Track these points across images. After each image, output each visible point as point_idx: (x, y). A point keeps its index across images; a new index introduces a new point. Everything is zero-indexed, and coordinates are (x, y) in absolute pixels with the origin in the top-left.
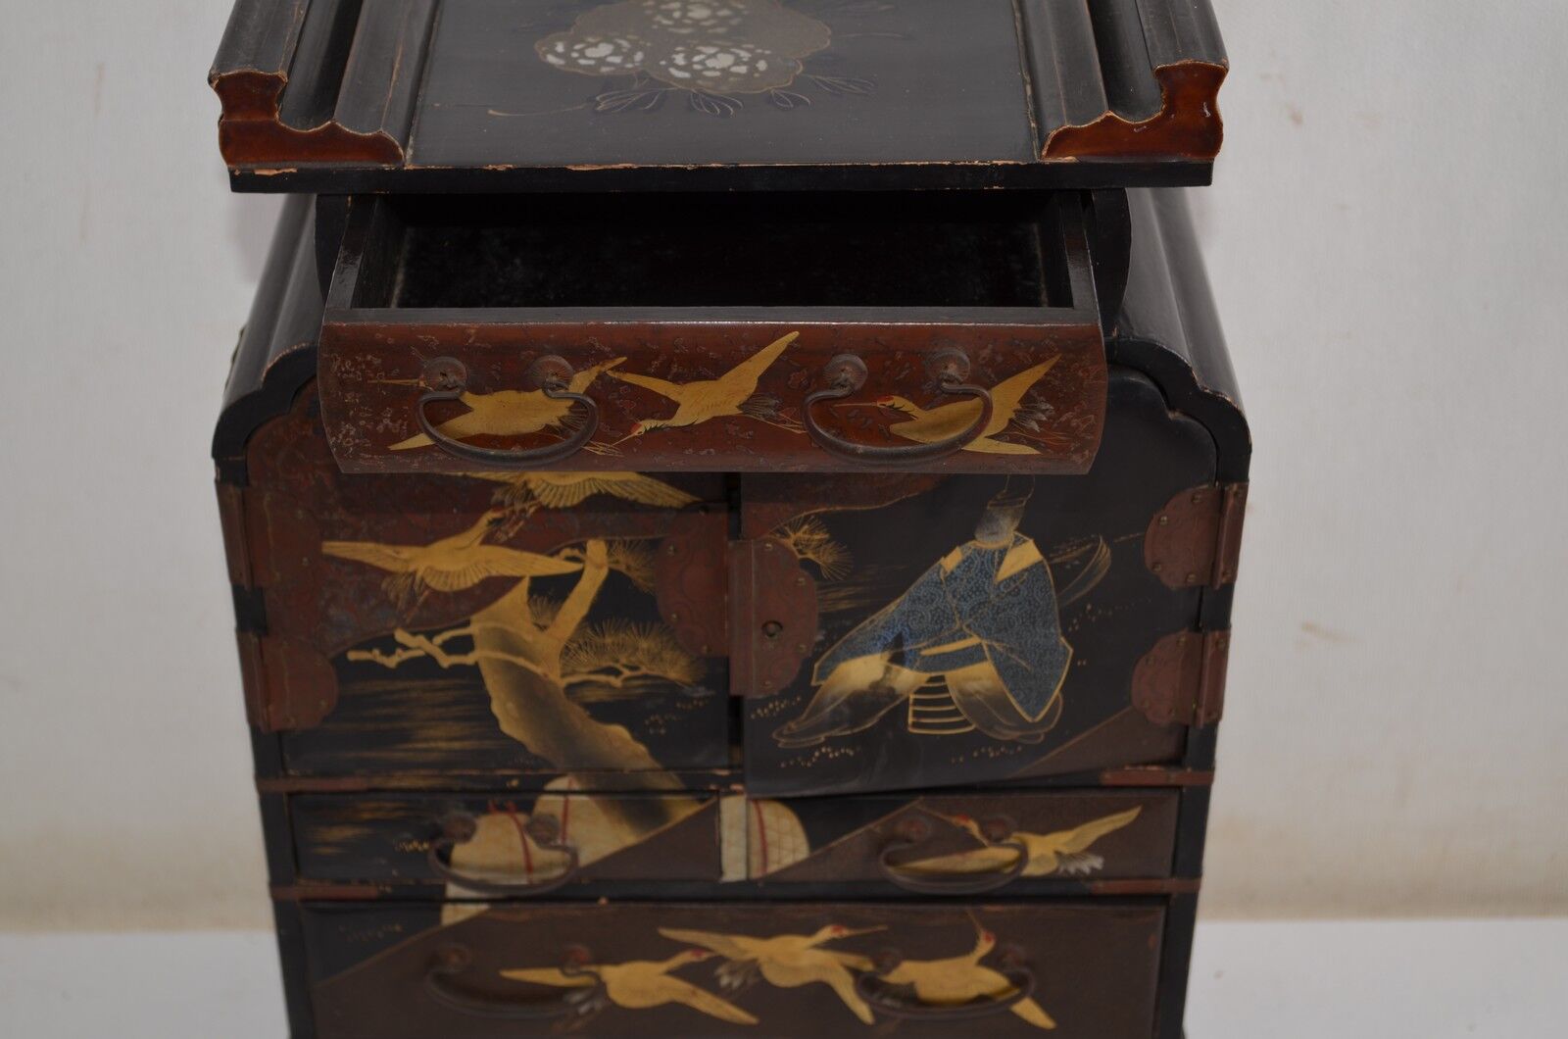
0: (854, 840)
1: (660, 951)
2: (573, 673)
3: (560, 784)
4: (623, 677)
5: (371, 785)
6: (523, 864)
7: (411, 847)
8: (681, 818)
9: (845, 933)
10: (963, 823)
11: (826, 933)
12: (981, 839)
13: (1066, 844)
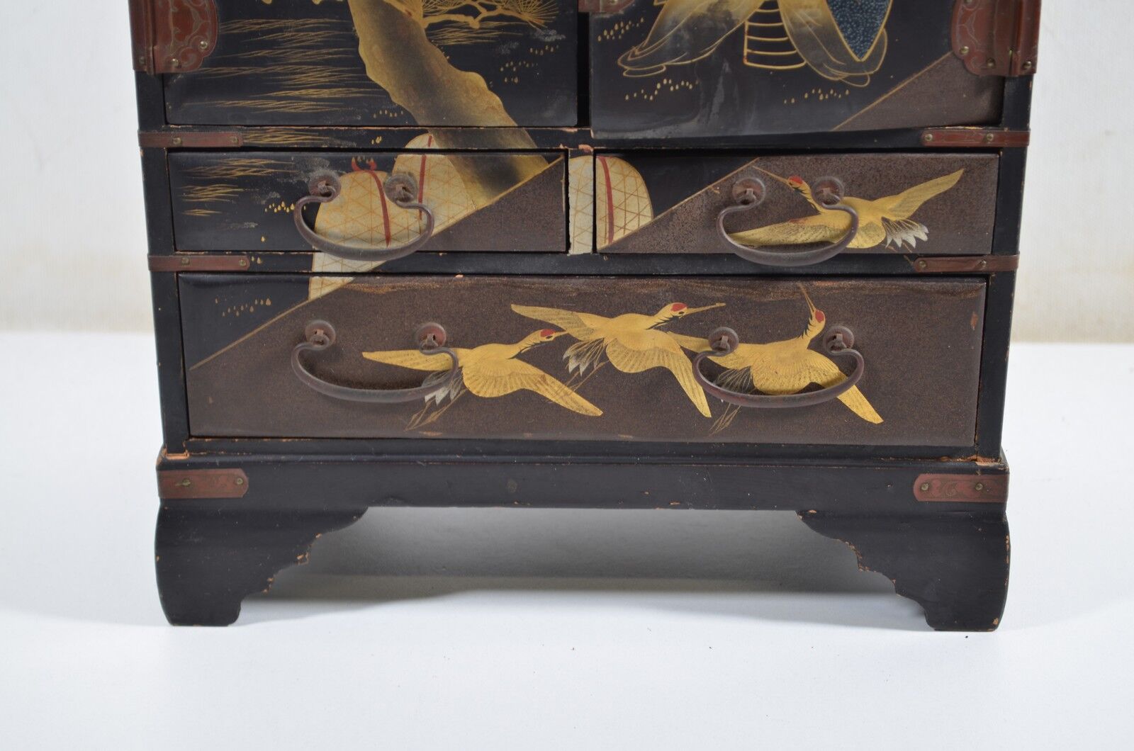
0: (693, 204)
1: (512, 330)
2: (435, 12)
3: (419, 142)
4: (480, 17)
5: (245, 141)
6: (382, 230)
7: (279, 208)
8: (530, 177)
9: (686, 311)
10: (797, 185)
11: (667, 313)
12: (814, 202)
13: (892, 210)
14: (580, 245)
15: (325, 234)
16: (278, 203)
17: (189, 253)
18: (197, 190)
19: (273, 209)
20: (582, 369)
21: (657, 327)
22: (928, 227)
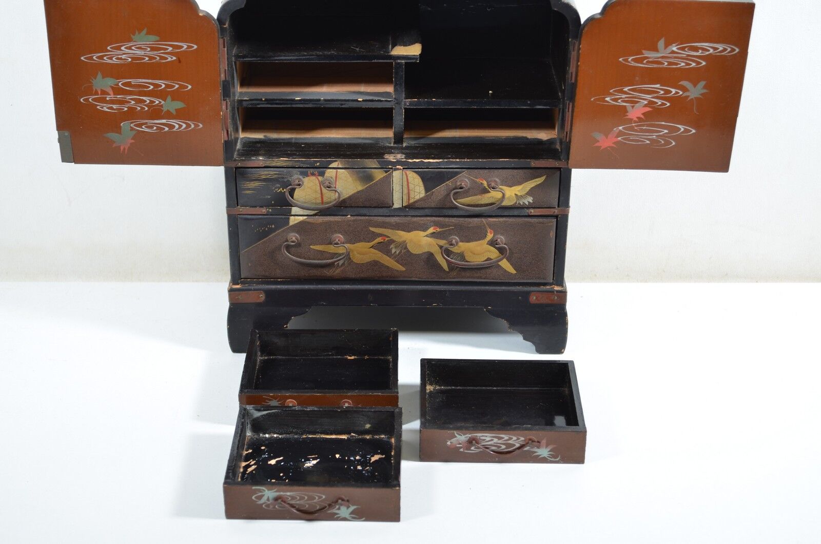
0: (441, 190)
1: (369, 237)
3: (335, 165)
5: (266, 164)
6: (320, 199)
7: (280, 190)
8: (379, 178)
9: (438, 230)
10: (481, 182)
11: (431, 230)
12: (488, 188)
13: (519, 191)
14: (397, 204)
15: (297, 200)
16: (279, 188)
17: (242, 207)
18: (247, 183)
19: (277, 190)
20: (397, 253)
21: (427, 236)
22: (533, 197)
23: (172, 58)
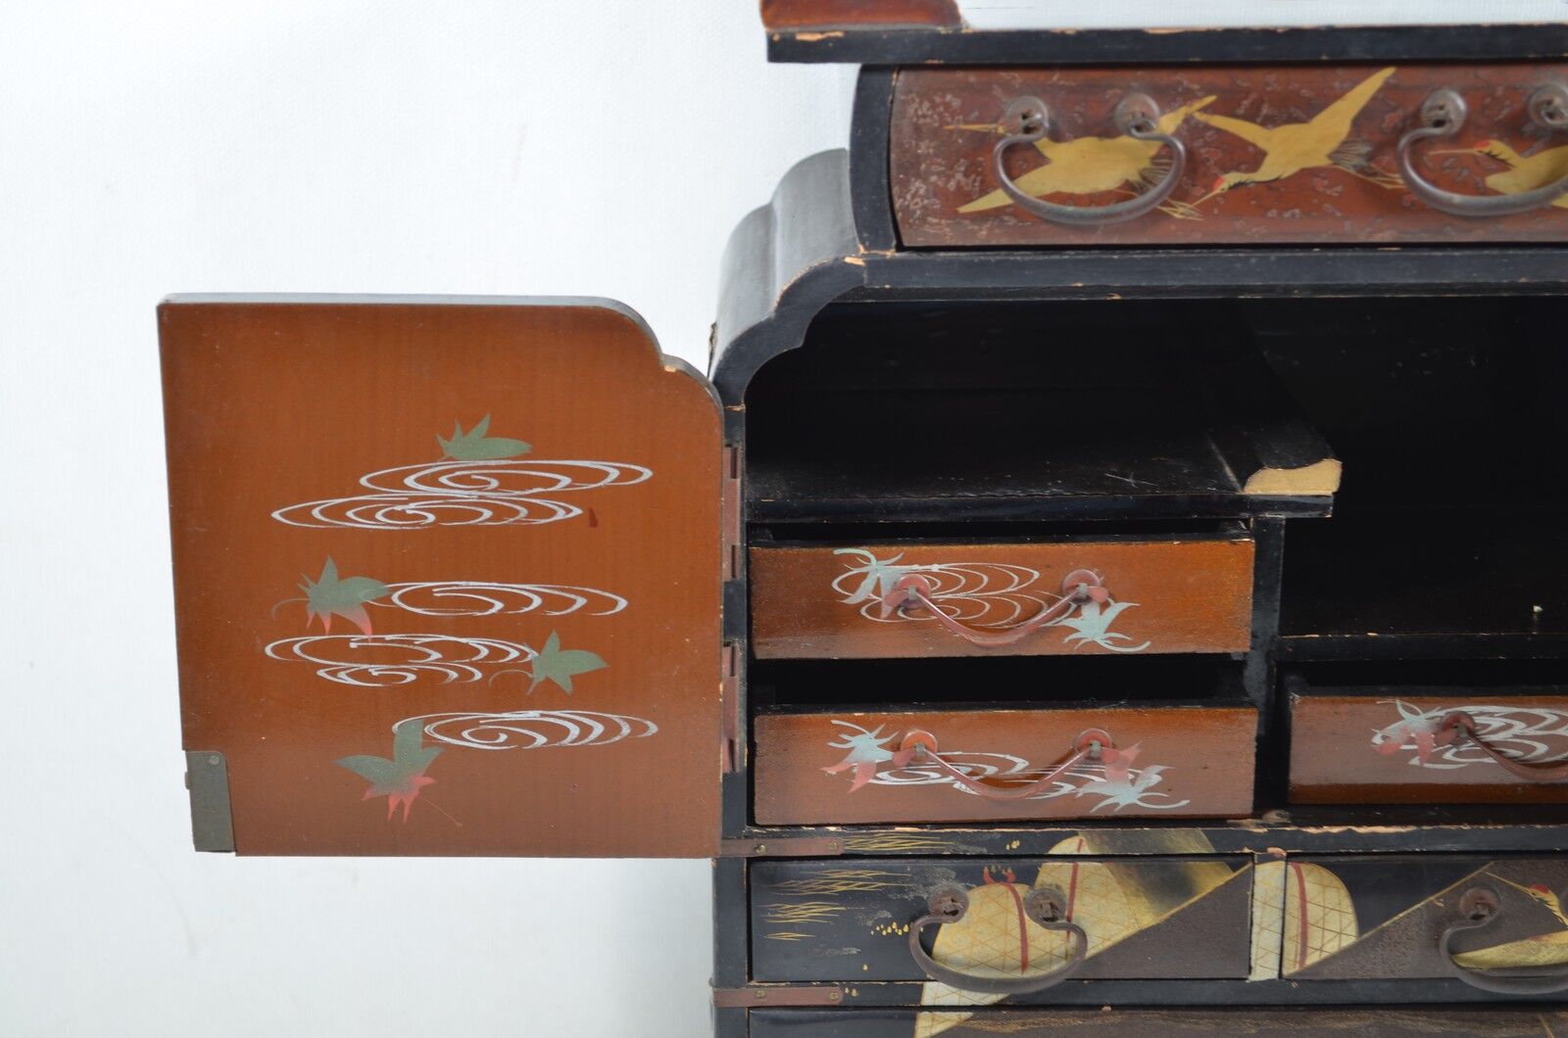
0: (1411, 919)
3: (1067, 847)
5: (847, 848)
6: (1018, 955)
7: (889, 930)
8: (1209, 890)
10: (1541, 895)
12: (1562, 916)
14: (1264, 970)
15: (945, 961)
16: (888, 923)
17: (766, 984)
18: (787, 909)
19: (881, 930)
23: (568, 511)
